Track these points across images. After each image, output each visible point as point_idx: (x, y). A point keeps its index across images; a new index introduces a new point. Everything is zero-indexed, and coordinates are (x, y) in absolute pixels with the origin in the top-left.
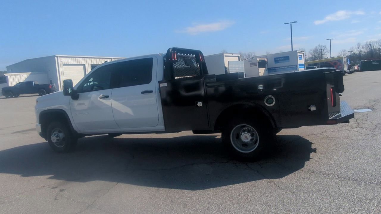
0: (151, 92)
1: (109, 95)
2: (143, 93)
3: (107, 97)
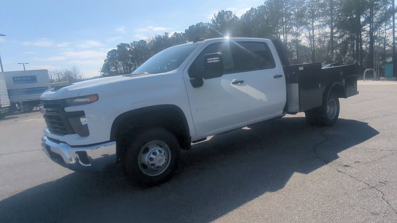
0: (281, 76)
1: (245, 81)
2: (274, 77)
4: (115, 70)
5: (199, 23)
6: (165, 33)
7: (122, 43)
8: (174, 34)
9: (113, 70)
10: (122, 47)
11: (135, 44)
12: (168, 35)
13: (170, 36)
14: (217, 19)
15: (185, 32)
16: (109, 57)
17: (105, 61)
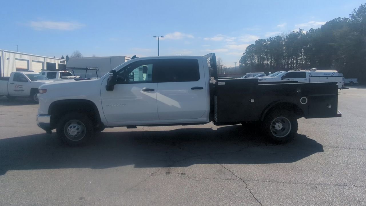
0: (202, 88)
1: (155, 89)
2: (192, 89)
3: (152, 90)
4: (250, 62)
5: (336, 18)
6: (300, 29)
7: (260, 39)
8: (309, 30)
9: (248, 62)
10: (259, 42)
11: (270, 39)
12: (302, 31)
13: (304, 32)
14: (357, 14)
15: (320, 28)
16: (248, 50)
17: (244, 54)
